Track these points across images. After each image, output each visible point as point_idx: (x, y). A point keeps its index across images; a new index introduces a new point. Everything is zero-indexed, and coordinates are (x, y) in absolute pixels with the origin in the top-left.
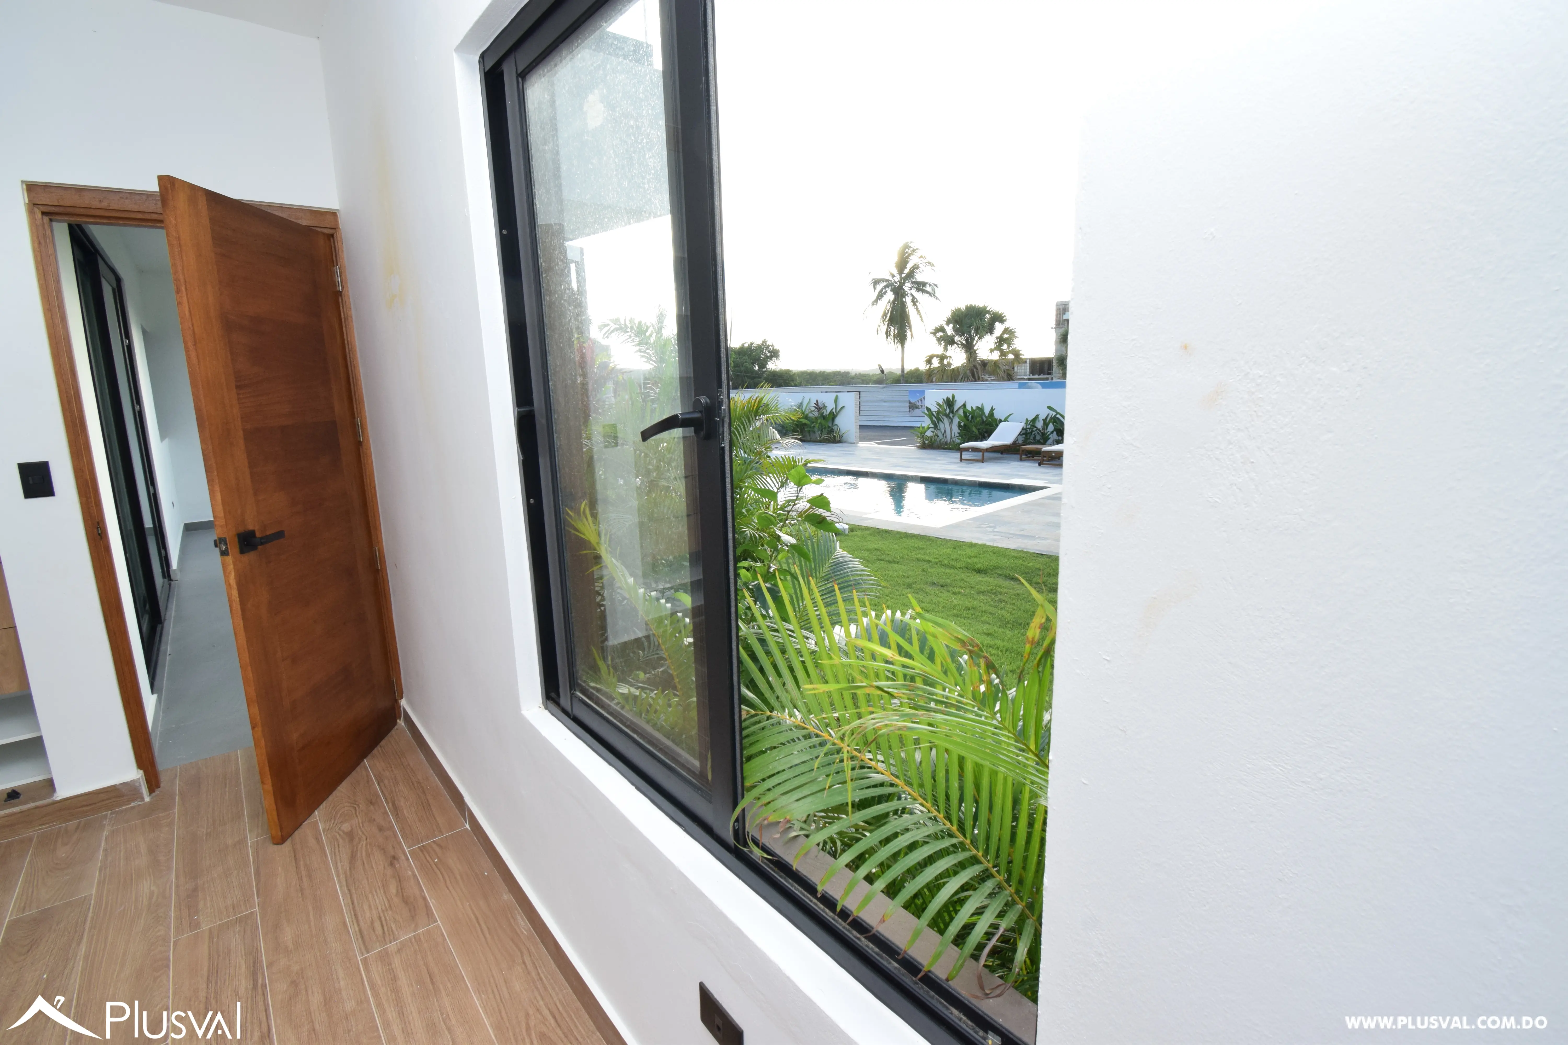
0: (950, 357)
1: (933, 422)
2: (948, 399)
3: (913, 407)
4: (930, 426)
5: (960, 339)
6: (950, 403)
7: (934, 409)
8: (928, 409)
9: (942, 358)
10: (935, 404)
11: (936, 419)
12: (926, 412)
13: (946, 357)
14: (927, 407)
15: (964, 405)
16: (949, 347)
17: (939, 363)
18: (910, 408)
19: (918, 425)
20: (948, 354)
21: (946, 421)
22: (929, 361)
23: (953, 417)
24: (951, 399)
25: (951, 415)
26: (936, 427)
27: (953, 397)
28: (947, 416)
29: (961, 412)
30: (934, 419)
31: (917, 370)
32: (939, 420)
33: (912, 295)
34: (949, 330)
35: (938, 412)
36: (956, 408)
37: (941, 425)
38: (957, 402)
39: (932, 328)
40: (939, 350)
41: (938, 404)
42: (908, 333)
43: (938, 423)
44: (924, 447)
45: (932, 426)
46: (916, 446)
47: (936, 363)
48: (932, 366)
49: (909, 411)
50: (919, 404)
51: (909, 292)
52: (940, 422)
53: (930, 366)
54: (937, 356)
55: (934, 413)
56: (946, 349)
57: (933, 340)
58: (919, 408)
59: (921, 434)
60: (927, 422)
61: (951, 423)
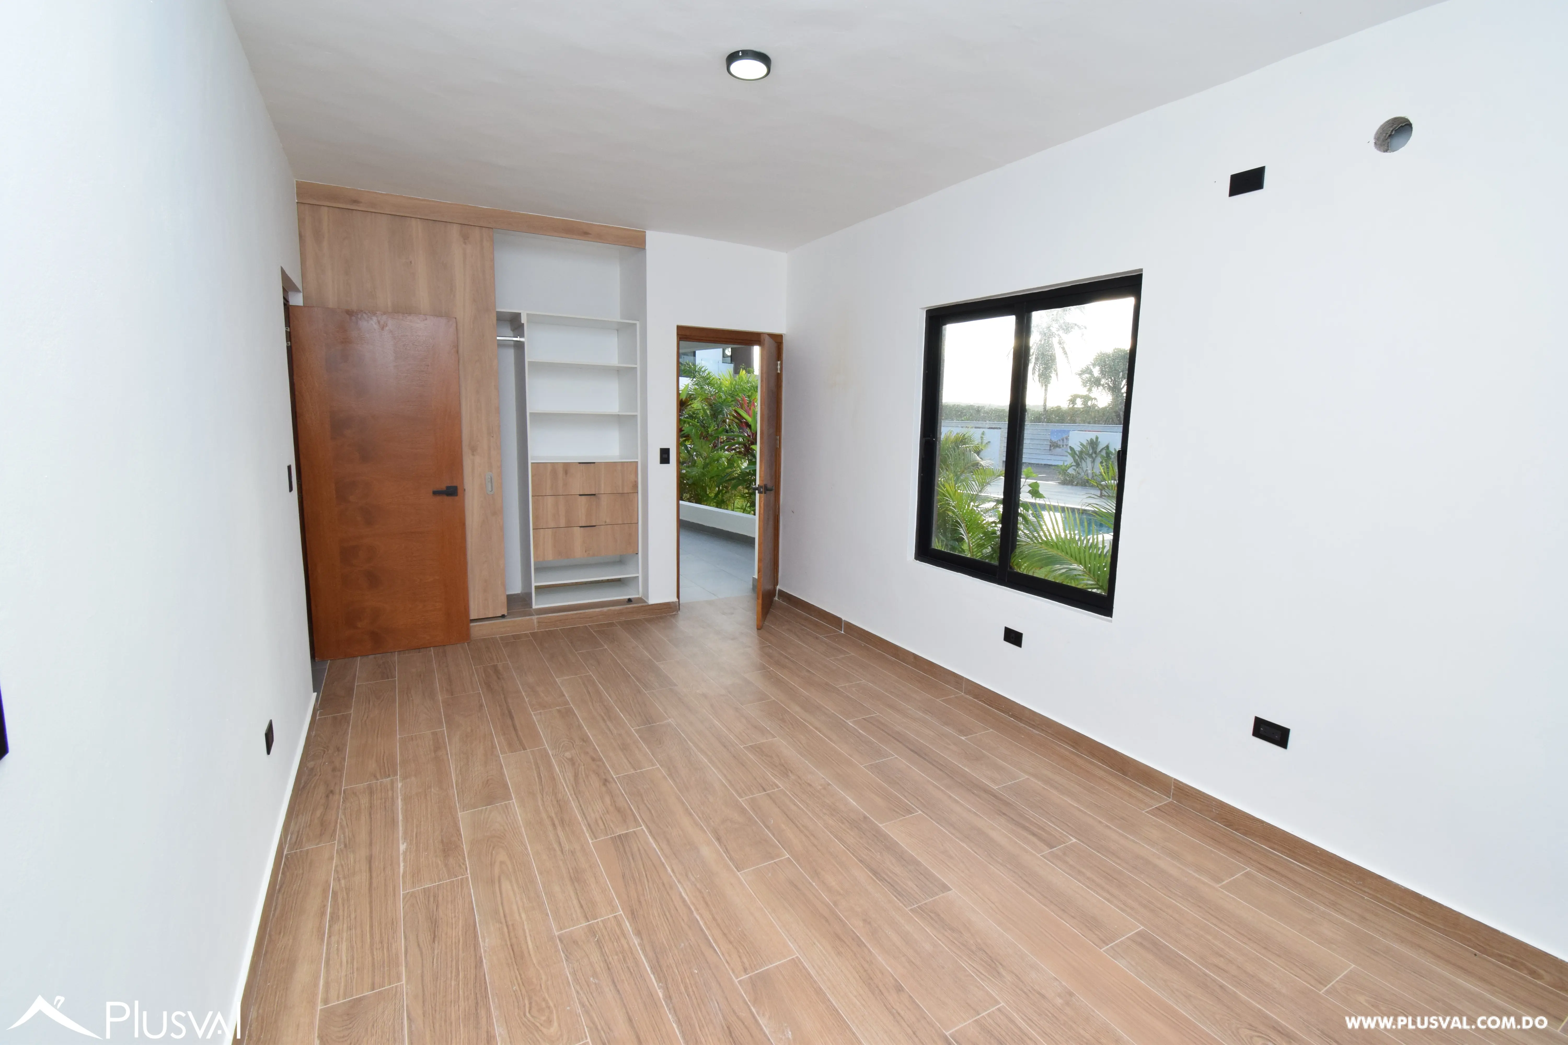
0: (1095, 399)
1: (1075, 461)
2: (1092, 440)
3: (1054, 445)
4: (1072, 464)
5: (1107, 381)
6: (1093, 444)
7: (1077, 449)
8: (1071, 448)
9: (1086, 399)
10: (1079, 444)
11: (1079, 457)
12: (1069, 451)
13: (1092, 399)
14: (1070, 447)
15: (1107, 447)
16: (1093, 389)
17: (1082, 404)
18: (1050, 446)
19: (1060, 463)
20: (1092, 395)
21: (1089, 460)
22: (1073, 401)
23: (1096, 457)
24: (1095, 441)
25: (1094, 455)
26: (1078, 465)
27: (1097, 438)
28: (1090, 456)
29: (1104, 453)
30: (1077, 458)
31: (1059, 409)
32: (1081, 458)
33: (1059, 335)
34: (1096, 372)
35: (1081, 452)
36: (1099, 449)
37: (1084, 465)
38: (1100, 443)
39: (1078, 370)
40: (1084, 391)
41: (1082, 444)
42: (1053, 375)
43: (1081, 462)
44: (1064, 483)
45: (1074, 464)
46: (1058, 483)
47: (1079, 404)
48: (1076, 406)
49: (1050, 450)
50: (1060, 443)
51: (1057, 333)
52: (1083, 461)
53: (1074, 406)
54: (1081, 397)
55: (1077, 453)
56: (1090, 390)
57: (1079, 381)
58: (1060, 447)
59: (1063, 471)
60: (1069, 460)
61: (1093, 462)
